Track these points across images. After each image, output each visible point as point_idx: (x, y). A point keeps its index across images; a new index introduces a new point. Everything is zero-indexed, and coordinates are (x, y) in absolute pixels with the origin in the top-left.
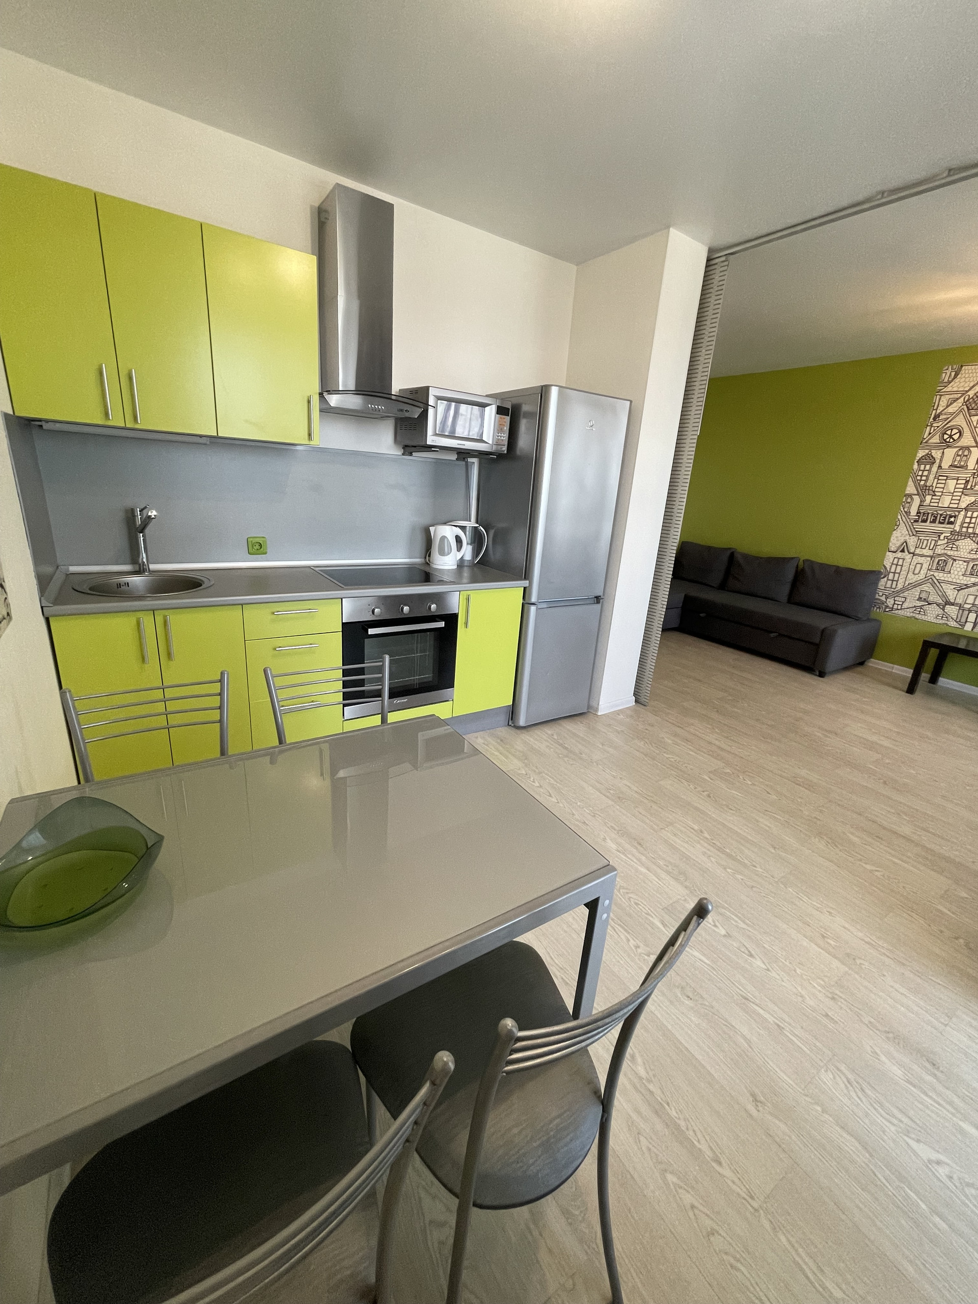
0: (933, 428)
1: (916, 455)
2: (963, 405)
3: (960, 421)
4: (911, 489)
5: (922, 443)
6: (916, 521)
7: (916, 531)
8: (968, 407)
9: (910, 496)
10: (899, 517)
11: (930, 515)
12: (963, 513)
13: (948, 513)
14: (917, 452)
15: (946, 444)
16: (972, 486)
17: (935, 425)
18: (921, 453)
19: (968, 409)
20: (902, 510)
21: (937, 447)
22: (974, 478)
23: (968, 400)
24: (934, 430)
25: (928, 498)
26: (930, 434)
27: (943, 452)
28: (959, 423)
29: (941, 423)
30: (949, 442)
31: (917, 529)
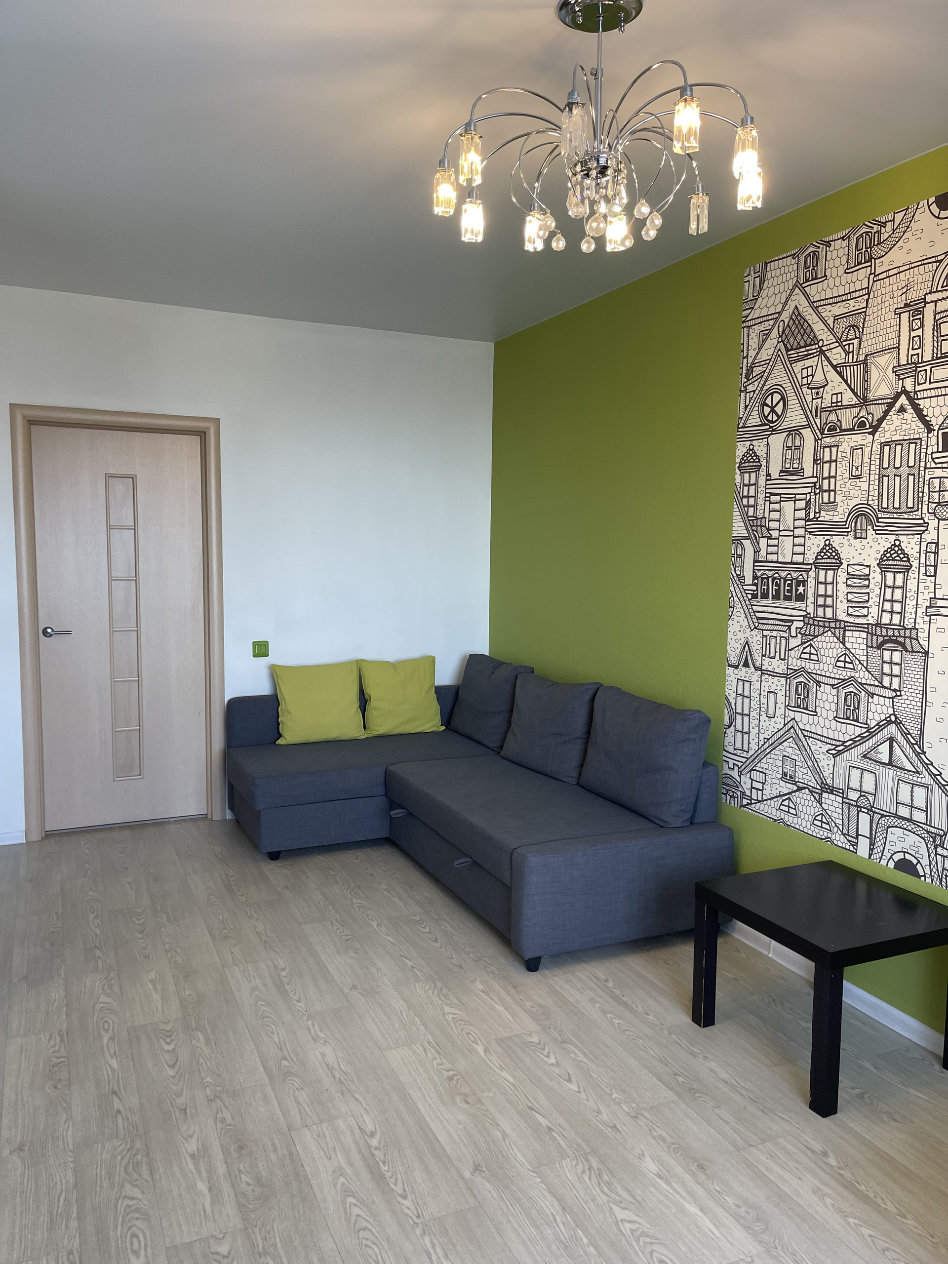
0: (748, 394)
1: (735, 456)
2: (779, 342)
3: (779, 377)
4: (739, 528)
5: (740, 427)
6: (755, 596)
7: (758, 618)
8: (785, 346)
9: (738, 541)
10: (732, 589)
11: (770, 580)
12: (812, 574)
13: (794, 575)
14: (735, 447)
15: (769, 427)
16: (815, 513)
17: (750, 388)
18: (741, 449)
19: (787, 350)
20: (733, 572)
21: (758, 436)
22: (815, 494)
23: (784, 332)
24: (751, 398)
25: (763, 542)
26: (746, 407)
27: (768, 444)
28: (778, 380)
29: (756, 383)
30: (772, 422)
31: (758, 615)
